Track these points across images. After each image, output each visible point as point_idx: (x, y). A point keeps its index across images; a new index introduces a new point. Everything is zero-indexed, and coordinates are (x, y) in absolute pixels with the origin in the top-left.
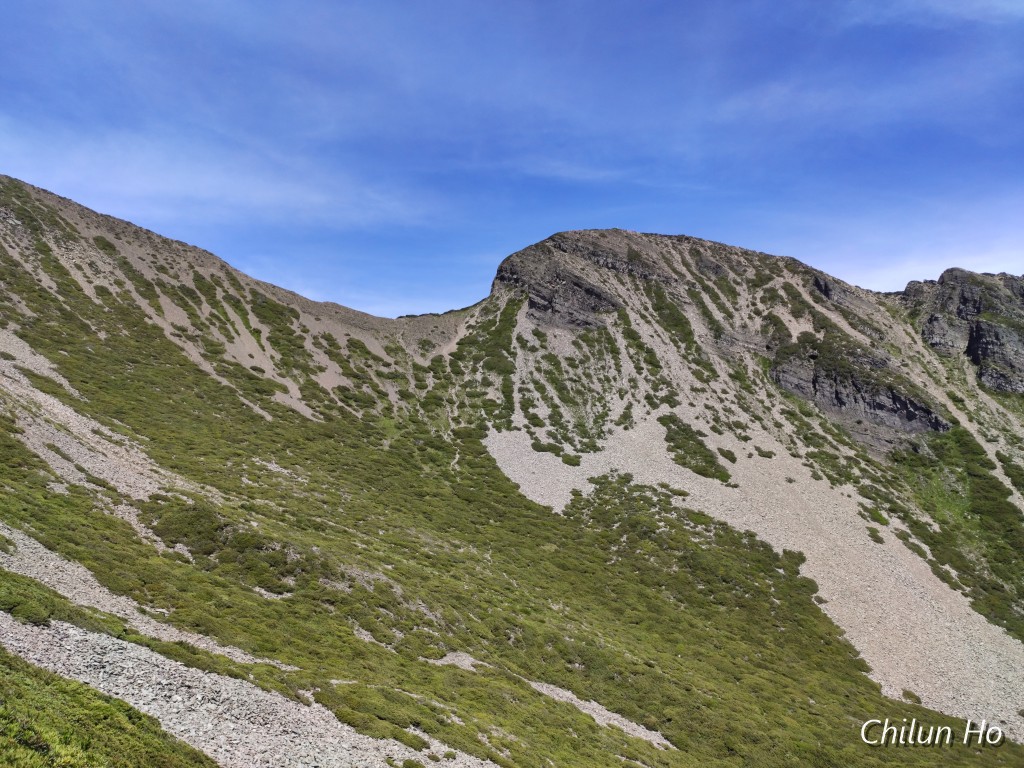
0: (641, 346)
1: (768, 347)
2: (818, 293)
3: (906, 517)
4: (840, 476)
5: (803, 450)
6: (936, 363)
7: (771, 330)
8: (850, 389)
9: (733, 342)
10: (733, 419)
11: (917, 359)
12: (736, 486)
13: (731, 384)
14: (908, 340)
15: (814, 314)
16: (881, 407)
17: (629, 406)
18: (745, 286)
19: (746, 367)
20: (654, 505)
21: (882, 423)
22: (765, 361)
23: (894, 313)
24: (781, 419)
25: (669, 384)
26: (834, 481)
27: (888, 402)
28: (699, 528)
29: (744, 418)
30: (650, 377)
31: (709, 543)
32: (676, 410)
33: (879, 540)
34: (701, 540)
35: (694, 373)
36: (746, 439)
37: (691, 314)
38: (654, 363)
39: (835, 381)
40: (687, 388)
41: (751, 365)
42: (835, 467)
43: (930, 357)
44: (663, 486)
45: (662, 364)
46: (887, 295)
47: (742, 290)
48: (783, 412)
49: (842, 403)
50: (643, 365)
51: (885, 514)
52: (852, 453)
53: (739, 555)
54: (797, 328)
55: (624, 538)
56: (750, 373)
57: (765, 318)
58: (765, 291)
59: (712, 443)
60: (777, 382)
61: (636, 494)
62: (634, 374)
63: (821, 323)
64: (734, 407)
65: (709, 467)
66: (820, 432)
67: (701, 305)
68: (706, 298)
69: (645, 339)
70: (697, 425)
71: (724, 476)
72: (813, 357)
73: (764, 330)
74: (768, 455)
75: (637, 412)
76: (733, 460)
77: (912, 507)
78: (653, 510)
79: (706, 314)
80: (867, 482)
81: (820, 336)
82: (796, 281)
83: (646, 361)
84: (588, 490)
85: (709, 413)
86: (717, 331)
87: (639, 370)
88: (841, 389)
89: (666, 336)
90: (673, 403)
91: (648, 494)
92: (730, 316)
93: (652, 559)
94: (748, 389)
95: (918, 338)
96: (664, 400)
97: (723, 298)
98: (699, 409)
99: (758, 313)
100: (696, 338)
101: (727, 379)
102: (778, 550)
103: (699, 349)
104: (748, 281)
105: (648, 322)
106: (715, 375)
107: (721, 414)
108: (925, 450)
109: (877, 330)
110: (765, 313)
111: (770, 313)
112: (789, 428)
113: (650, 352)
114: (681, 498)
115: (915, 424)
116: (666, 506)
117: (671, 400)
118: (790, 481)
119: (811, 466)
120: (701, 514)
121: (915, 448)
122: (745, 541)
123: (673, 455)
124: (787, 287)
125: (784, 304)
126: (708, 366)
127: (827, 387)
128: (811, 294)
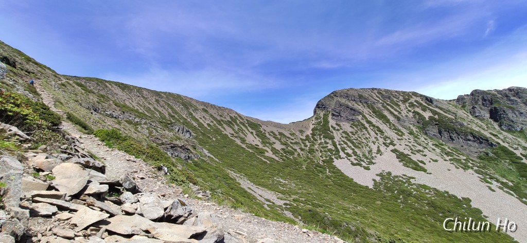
0: (374, 126)
1: (418, 122)
2: (428, 102)
3: (497, 181)
4: (466, 167)
5: (448, 158)
6: (480, 123)
7: (417, 117)
8: (455, 135)
9: (404, 121)
10: (417, 149)
11: (472, 122)
12: (430, 174)
13: (410, 136)
14: (466, 116)
15: (431, 110)
16: (469, 140)
17: (378, 147)
18: (401, 103)
19: (412, 130)
20: (405, 183)
21: (471, 146)
22: (418, 127)
23: (456, 107)
24: (434, 147)
25: (389, 138)
26: (464, 169)
27: (472, 138)
28: (427, 191)
29: (421, 148)
30: (381, 136)
31: (434, 197)
32: (396, 147)
33: (493, 191)
34: (430, 196)
35: (396, 133)
36: (425, 156)
37: (386, 113)
38: (382, 132)
39: (449, 132)
40: (396, 139)
41: (415, 130)
42: (462, 163)
43: (476, 121)
44: (404, 175)
45: (384, 131)
46: (450, 101)
47: (400, 103)
48: (433, 145)
49: (453, 140)
50: (377, 132)
51: (489, 180)
52: (465, 158)
53: (448, 201)
54: (427, 115)
55: (401, 197)
56: (415, 132)
57: (413, 113)
58: (409, 103)
59: (415, 158)
60: (426, 134)
61: (396, 179)
62: (376, 136)
63: (435, 113)
64: (415, 144)
65: (417, 167)
66: (450, 151)
67: (388, 110)
68: (389, 107)
69: (374, 123)
70: (406, 152)
71: (425, 171)
72: (436, 124)
73: (414, 117)
74: (436, 161)
75: (383, 148)
76: (425, 164)
77: (497, 176)
78: (406, 185)
79: (391, 113)
80: (476, 168)
81: (436, 117)
82: (418, 99)
83: (377, 131)
84: (378, 179)
85: (408, 147)
86: (398, 119)
87: (377, 134)
88: (451, 135)
89: (381, 121)
90: (394, 145)
91: (400, 179)
92: (400, 113)
93: (416, 204)
94: (416, 137)
95: (469, 114)
96: (390, 144)
97: (395, 107)
98: (404, 146)
99: (410, 111)
100: (391, 121)
101: (408, 135)
102: (459, 197)
103: (393, 125)
104: (401, 101)
105: (373, 117)
106: (403, 134)
107: (412, 147)
108: (491, 155)
109: (454, 113)
110: (412, 111)
111: (414, 111)
112: (438, 150)
113: (377, 127)
114: (414, 180)
115: (483, 145)
116: (410, 184)
117: (392, 143)
118: (449, 170)
119: (453, 164)
120: (424, 185)
121: (487, 154)
122: (446, 195)
123: (402, 164)
124: (416, 101)
125: (418, 107)
126: (399, 131)
127: (446, 135)
128: (426, 103)
